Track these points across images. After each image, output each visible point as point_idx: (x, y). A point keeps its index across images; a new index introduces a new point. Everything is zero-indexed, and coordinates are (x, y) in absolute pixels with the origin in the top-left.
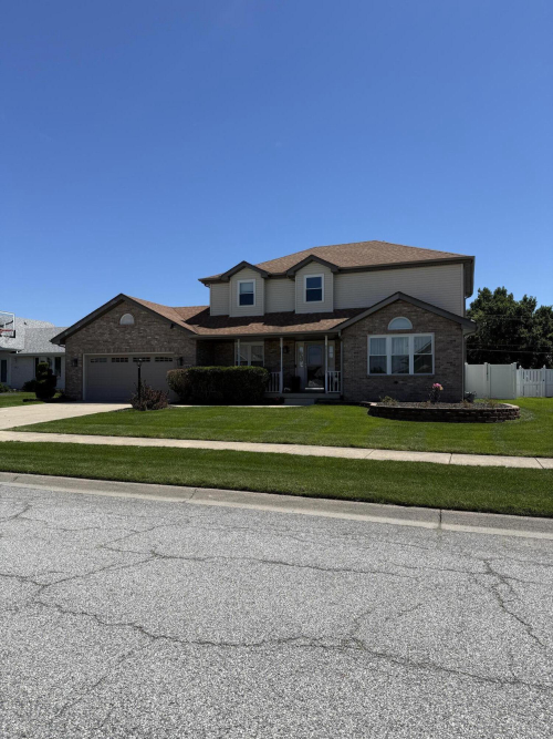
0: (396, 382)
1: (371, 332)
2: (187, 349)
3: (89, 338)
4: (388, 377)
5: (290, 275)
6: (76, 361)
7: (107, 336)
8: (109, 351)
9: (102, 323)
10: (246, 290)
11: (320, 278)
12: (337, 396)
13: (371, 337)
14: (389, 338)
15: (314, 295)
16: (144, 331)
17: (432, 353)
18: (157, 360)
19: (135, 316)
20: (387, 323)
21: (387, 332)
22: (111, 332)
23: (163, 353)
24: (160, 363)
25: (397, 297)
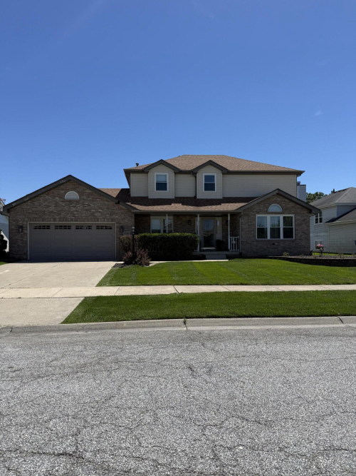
0: (274, 244)
1: (258, 213)
2: (126, 220)
3: (34, 209)
4: (269, 240)
5: (193, 173)
6: (22, 227)
7: (52, 208)
8: (55, 220)
9: (47, 197)
10: (161, 180)
11: (213, 176)
12: (238, 253)
13: (257, 215)
14: (269, 216)
15: (210, 186)
16: (89, 205)
17: (294, 226)
18: (98, 227)
19: (81, 194)
20: (268, 208)
21: (268, 213)
22: (56, 205)
23: (106, 223)
24: (100, 230)
25: (277, 192)
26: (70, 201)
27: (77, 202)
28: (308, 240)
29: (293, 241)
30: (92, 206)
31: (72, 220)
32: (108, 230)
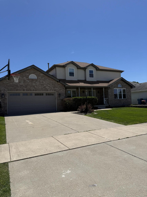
0: (120, 101)
1: (114, 88)
2: (62, 90)
3: (11, 84)
5: (85, 69)
12: (108, 106)
14: (118, 89)
15: (91, 75)
16: (42, 82)
17: (126, 93)
18: (47, 94)
19: (38, 76)
20: (117, 85)
21: (118, 88)
22: (24, 81)
23: (51, 92)
24: (48, 96)
25: (121, 79)
26: (32, 80)
27: (36, 80)
28: (131, 99)
29: (126, 100)
30: (45, 83)
31: (34, 90)
32: (52, 96)
